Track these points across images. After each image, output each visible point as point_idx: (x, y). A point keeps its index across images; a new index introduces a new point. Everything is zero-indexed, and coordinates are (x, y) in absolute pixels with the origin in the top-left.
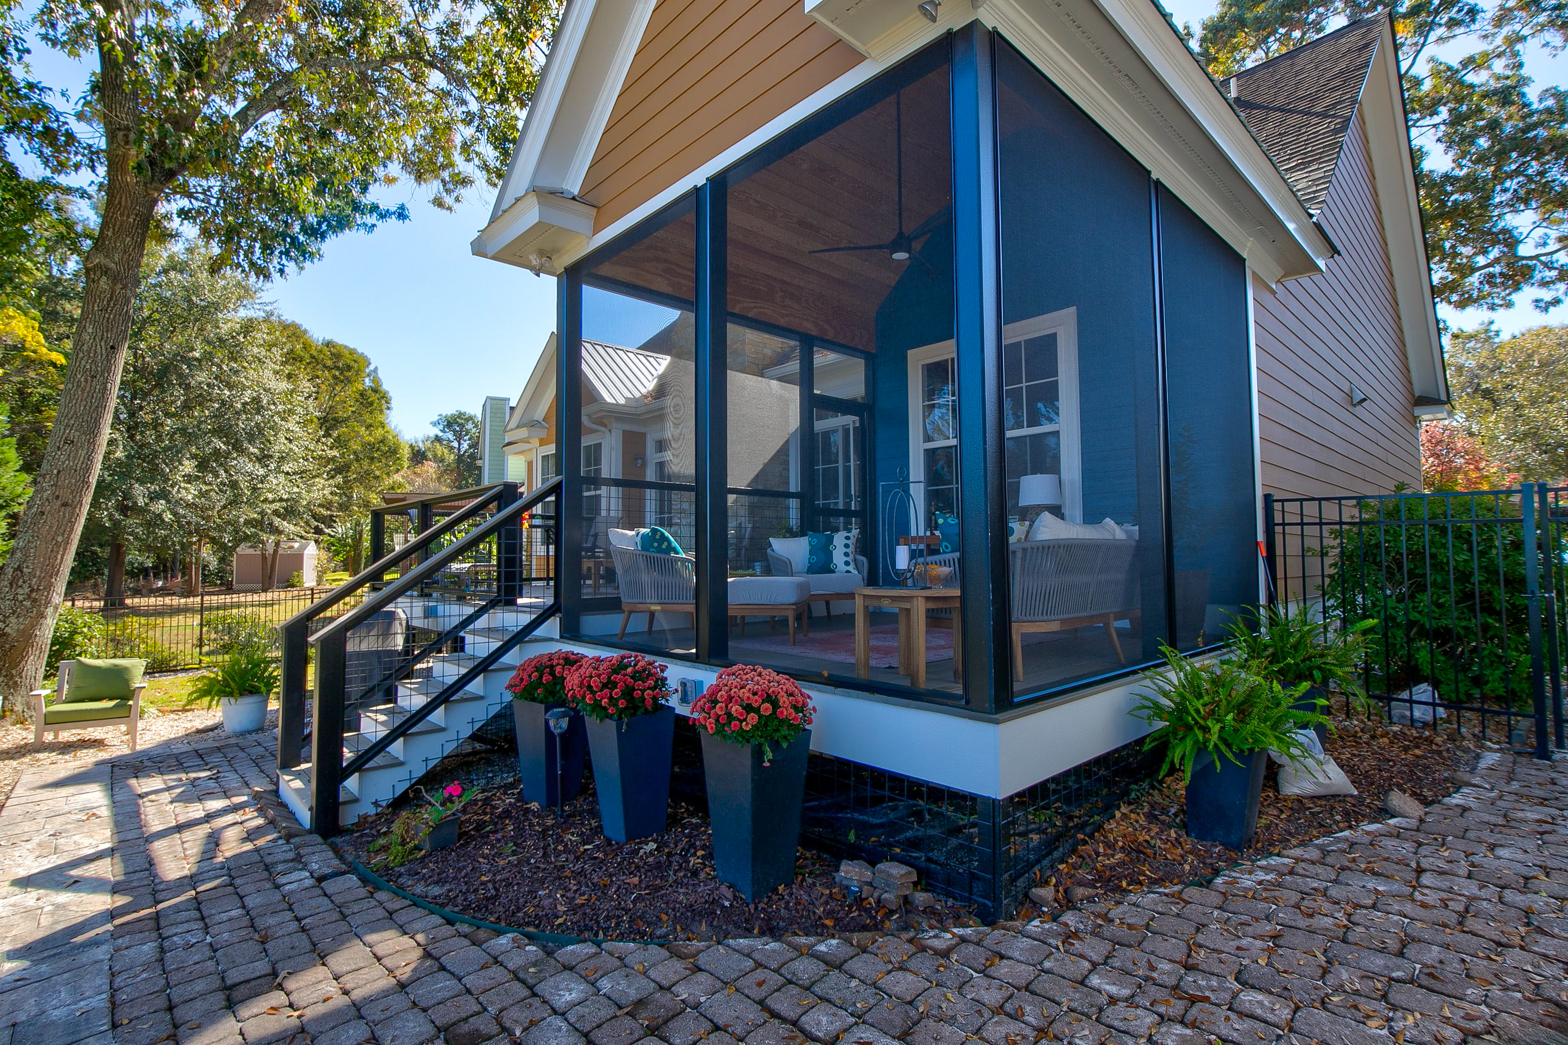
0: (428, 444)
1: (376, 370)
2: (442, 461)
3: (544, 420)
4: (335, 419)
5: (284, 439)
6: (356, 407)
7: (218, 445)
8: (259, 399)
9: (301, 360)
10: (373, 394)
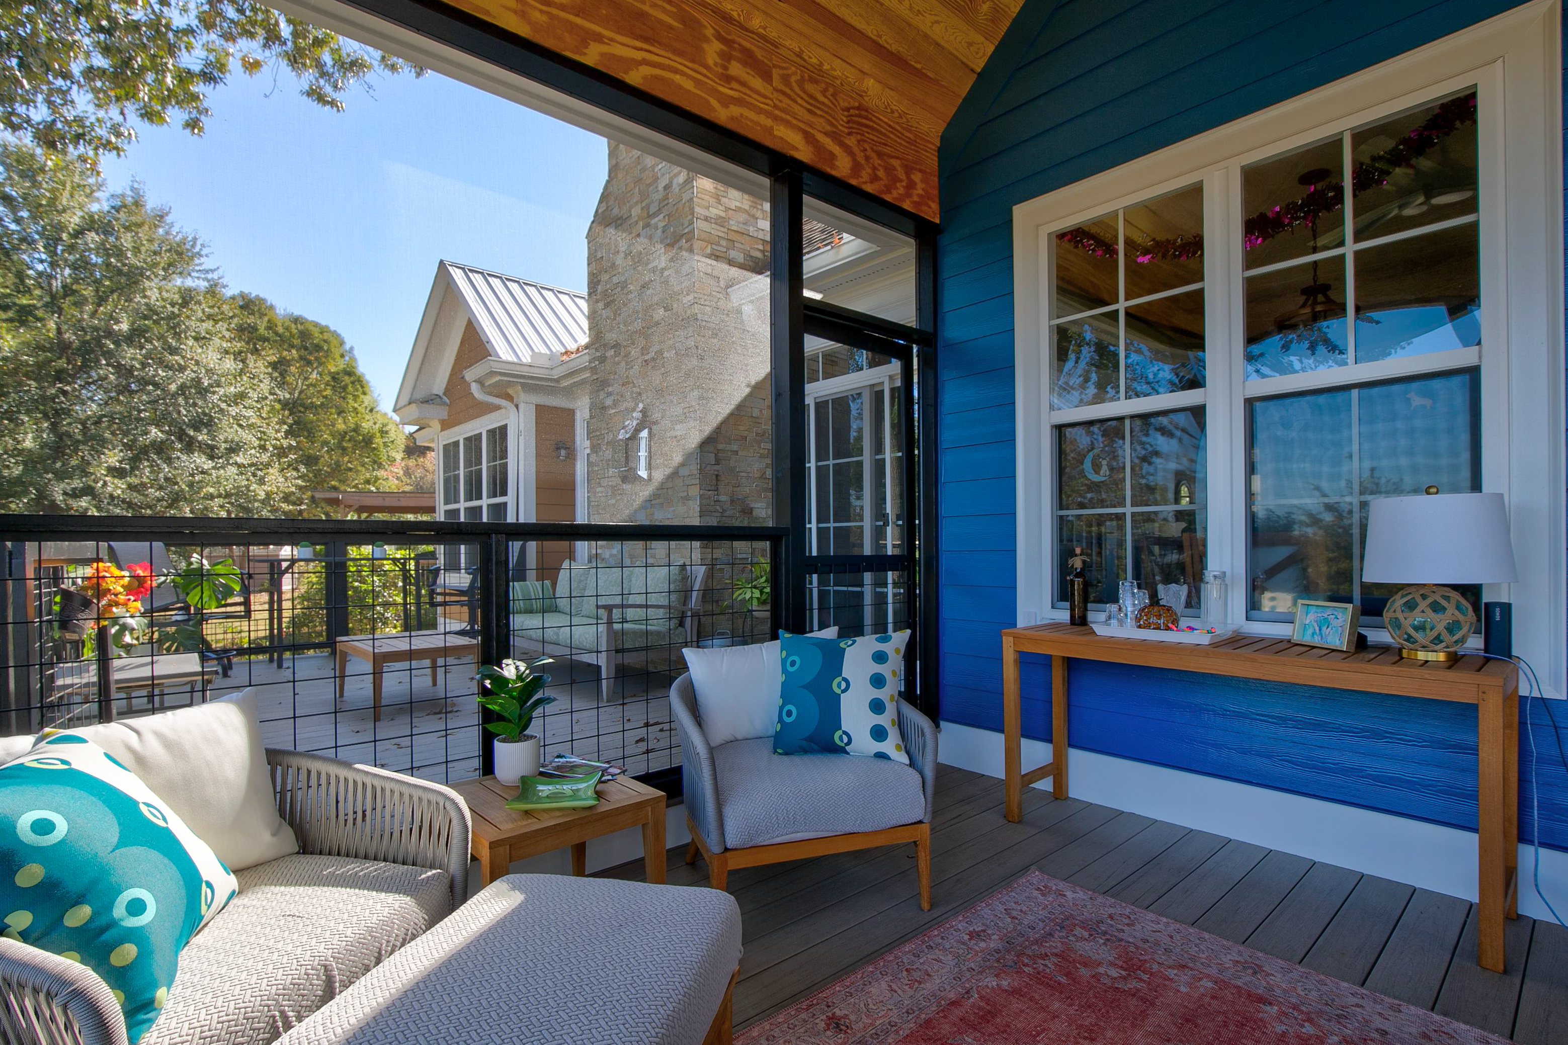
1: (352, 349)
3: (445, 394)
4: (303, 405)
5: (235, 426)
6: (328, 392)
7: (155, 433)
8: (197, 382)
9: (265, 340)
10: (346, 378)
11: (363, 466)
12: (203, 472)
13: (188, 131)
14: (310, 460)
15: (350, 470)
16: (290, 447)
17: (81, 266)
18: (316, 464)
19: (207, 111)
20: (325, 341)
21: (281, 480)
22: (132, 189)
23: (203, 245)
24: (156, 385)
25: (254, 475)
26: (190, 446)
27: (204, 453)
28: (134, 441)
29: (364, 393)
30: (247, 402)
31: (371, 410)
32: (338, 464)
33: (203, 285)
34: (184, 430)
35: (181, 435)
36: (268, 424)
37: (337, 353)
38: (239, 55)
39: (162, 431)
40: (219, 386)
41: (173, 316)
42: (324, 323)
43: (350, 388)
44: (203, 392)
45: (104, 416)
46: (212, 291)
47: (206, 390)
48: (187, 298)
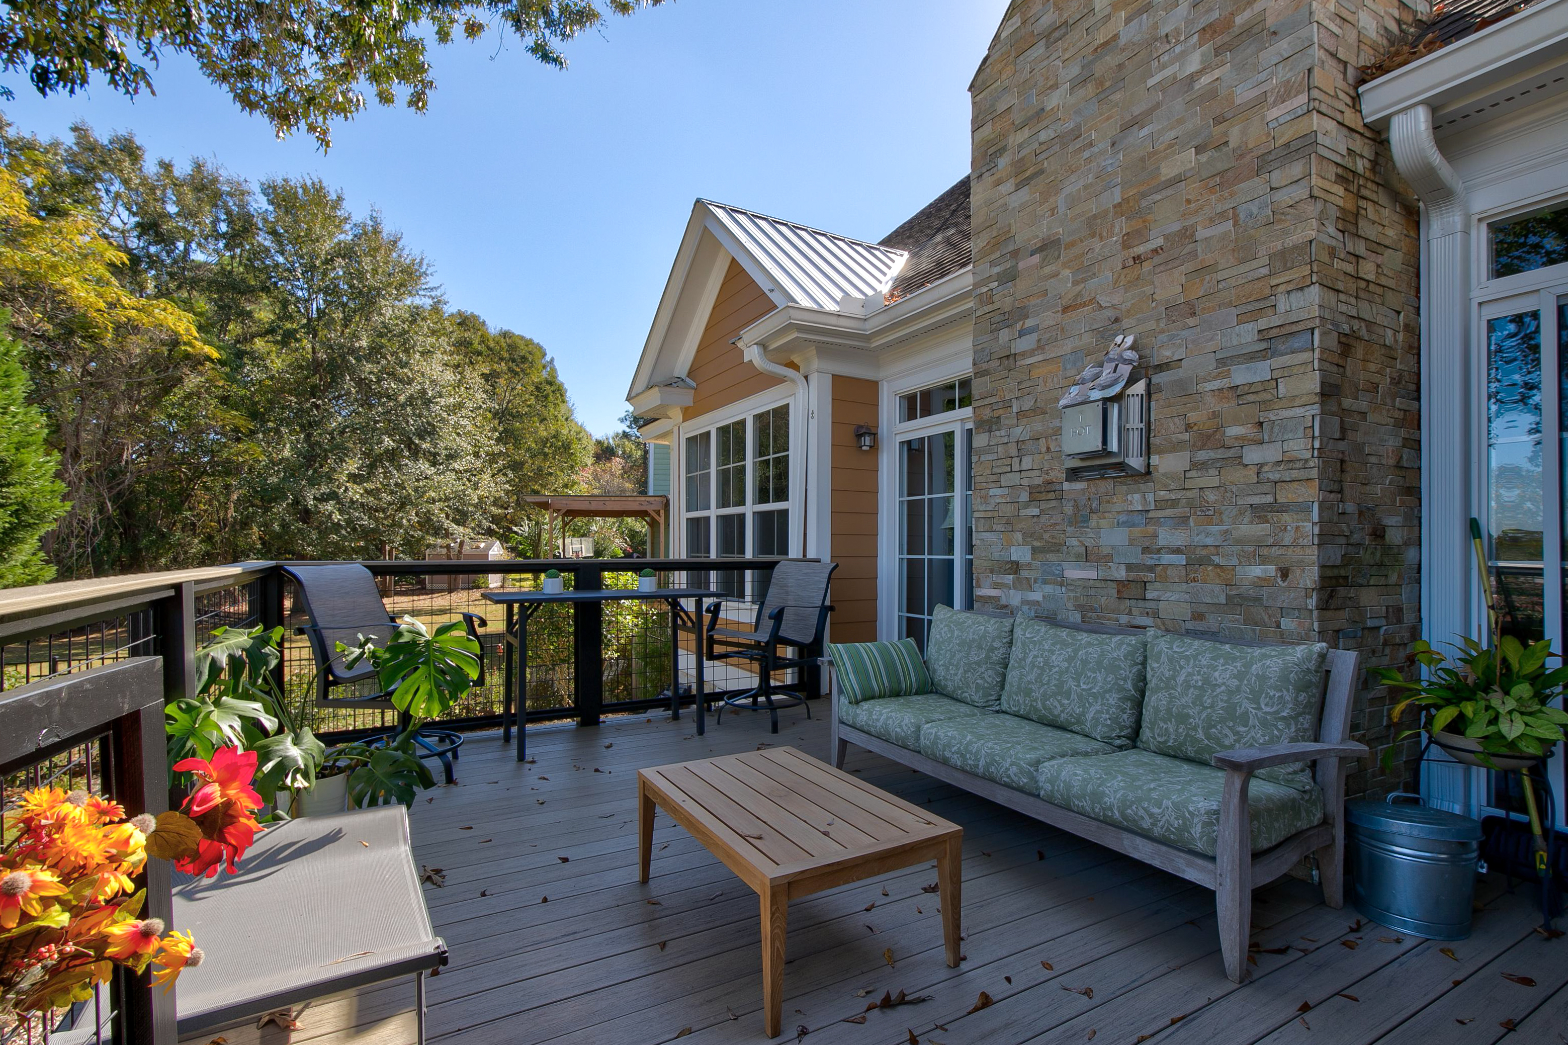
0: (617, 441)
1: (552, 360)
2: (630, 456)
3: (689, 375)
4: (511, 415)
5: (454, 435)
6: (532, 401)
7: (388, 442)
8: (423, 392)
9: (479, 354)
10: (548, 387)
11: (562, 471)
12: (426, 478)
13: (413, 109)
14: (516, 466)
15: (551, 474)
16: (501, 453)
17: (331, 291)
18: (521, 469)
19: (432, 83)
20: (530, 353)
21: (493, 485)
22: (372, 218)
23: (428, 265)
24: (389, 397)
25: (469, 480)
26: (415, 452)
27: (429, 461)
28: (372, 450)
29: (563, 402)
30: (464, 412)
31: (567, 419)
32: (540, 469)
33: (428, 302)
34: (410, 439)
35: (410, 444)
36: (481, 433)
37: (539, 364)
38: (463, 20)
39: (394, 441)
40: (441, 396)
41: (405, 332)
42: (528, 336)
43: (551, 398)
44: (428, 402)
45: (348, 427)
46: (436, 309)
47: (430, 401)
48: (415, 315)
